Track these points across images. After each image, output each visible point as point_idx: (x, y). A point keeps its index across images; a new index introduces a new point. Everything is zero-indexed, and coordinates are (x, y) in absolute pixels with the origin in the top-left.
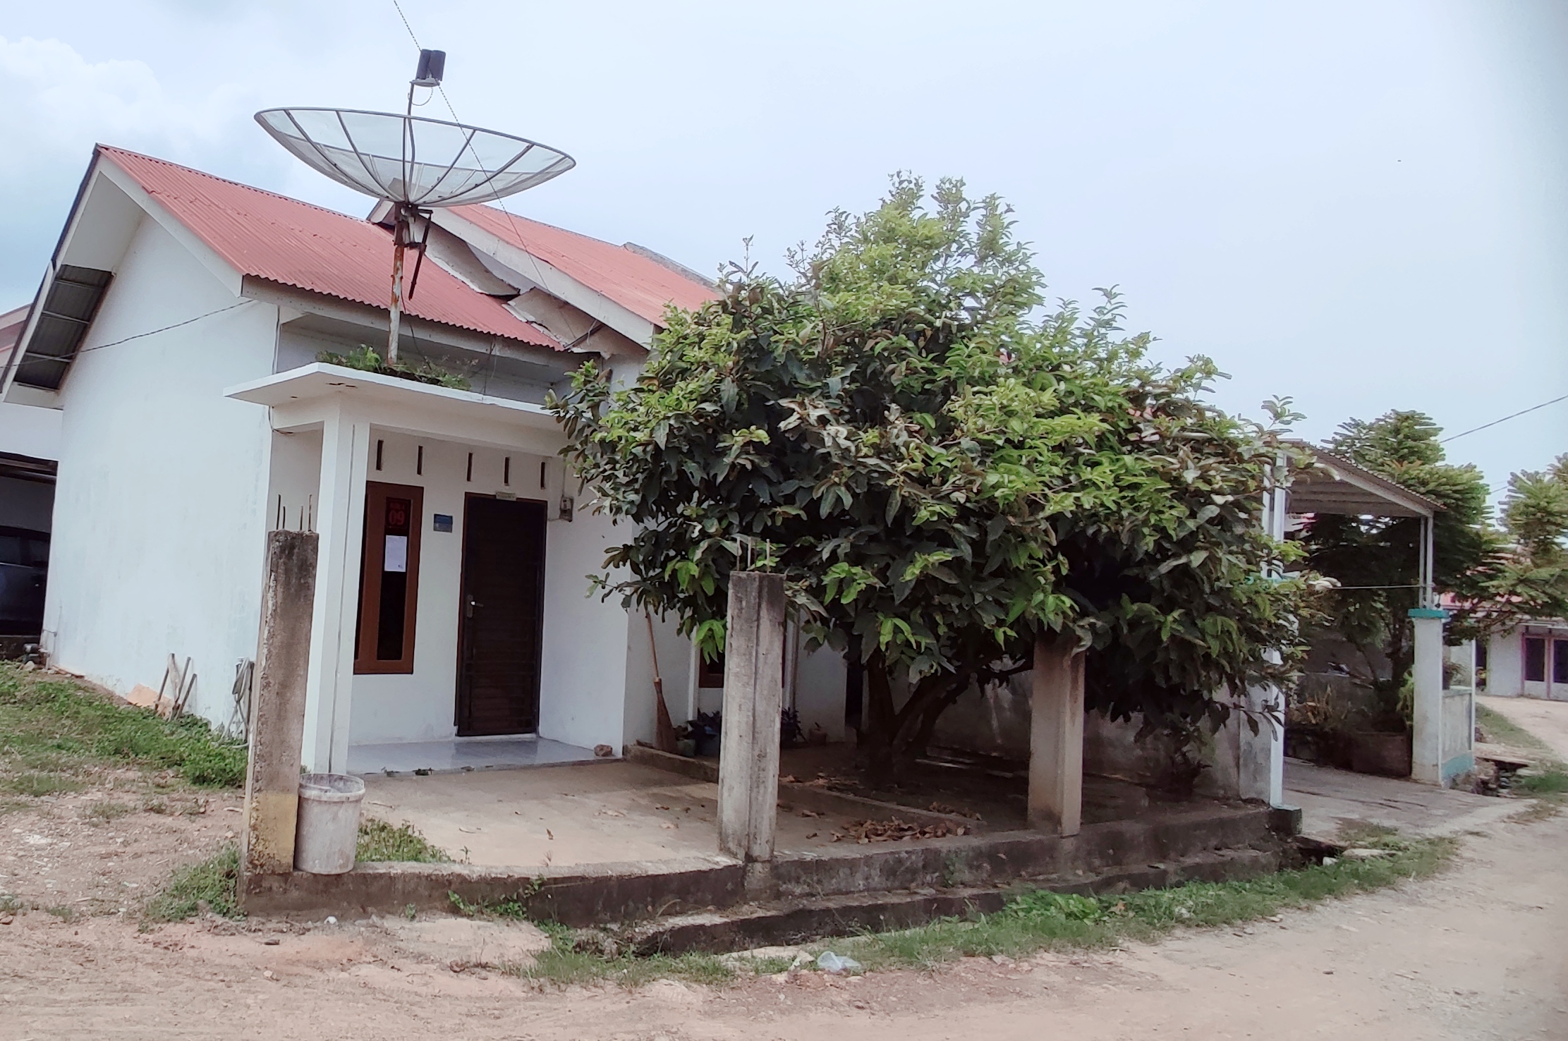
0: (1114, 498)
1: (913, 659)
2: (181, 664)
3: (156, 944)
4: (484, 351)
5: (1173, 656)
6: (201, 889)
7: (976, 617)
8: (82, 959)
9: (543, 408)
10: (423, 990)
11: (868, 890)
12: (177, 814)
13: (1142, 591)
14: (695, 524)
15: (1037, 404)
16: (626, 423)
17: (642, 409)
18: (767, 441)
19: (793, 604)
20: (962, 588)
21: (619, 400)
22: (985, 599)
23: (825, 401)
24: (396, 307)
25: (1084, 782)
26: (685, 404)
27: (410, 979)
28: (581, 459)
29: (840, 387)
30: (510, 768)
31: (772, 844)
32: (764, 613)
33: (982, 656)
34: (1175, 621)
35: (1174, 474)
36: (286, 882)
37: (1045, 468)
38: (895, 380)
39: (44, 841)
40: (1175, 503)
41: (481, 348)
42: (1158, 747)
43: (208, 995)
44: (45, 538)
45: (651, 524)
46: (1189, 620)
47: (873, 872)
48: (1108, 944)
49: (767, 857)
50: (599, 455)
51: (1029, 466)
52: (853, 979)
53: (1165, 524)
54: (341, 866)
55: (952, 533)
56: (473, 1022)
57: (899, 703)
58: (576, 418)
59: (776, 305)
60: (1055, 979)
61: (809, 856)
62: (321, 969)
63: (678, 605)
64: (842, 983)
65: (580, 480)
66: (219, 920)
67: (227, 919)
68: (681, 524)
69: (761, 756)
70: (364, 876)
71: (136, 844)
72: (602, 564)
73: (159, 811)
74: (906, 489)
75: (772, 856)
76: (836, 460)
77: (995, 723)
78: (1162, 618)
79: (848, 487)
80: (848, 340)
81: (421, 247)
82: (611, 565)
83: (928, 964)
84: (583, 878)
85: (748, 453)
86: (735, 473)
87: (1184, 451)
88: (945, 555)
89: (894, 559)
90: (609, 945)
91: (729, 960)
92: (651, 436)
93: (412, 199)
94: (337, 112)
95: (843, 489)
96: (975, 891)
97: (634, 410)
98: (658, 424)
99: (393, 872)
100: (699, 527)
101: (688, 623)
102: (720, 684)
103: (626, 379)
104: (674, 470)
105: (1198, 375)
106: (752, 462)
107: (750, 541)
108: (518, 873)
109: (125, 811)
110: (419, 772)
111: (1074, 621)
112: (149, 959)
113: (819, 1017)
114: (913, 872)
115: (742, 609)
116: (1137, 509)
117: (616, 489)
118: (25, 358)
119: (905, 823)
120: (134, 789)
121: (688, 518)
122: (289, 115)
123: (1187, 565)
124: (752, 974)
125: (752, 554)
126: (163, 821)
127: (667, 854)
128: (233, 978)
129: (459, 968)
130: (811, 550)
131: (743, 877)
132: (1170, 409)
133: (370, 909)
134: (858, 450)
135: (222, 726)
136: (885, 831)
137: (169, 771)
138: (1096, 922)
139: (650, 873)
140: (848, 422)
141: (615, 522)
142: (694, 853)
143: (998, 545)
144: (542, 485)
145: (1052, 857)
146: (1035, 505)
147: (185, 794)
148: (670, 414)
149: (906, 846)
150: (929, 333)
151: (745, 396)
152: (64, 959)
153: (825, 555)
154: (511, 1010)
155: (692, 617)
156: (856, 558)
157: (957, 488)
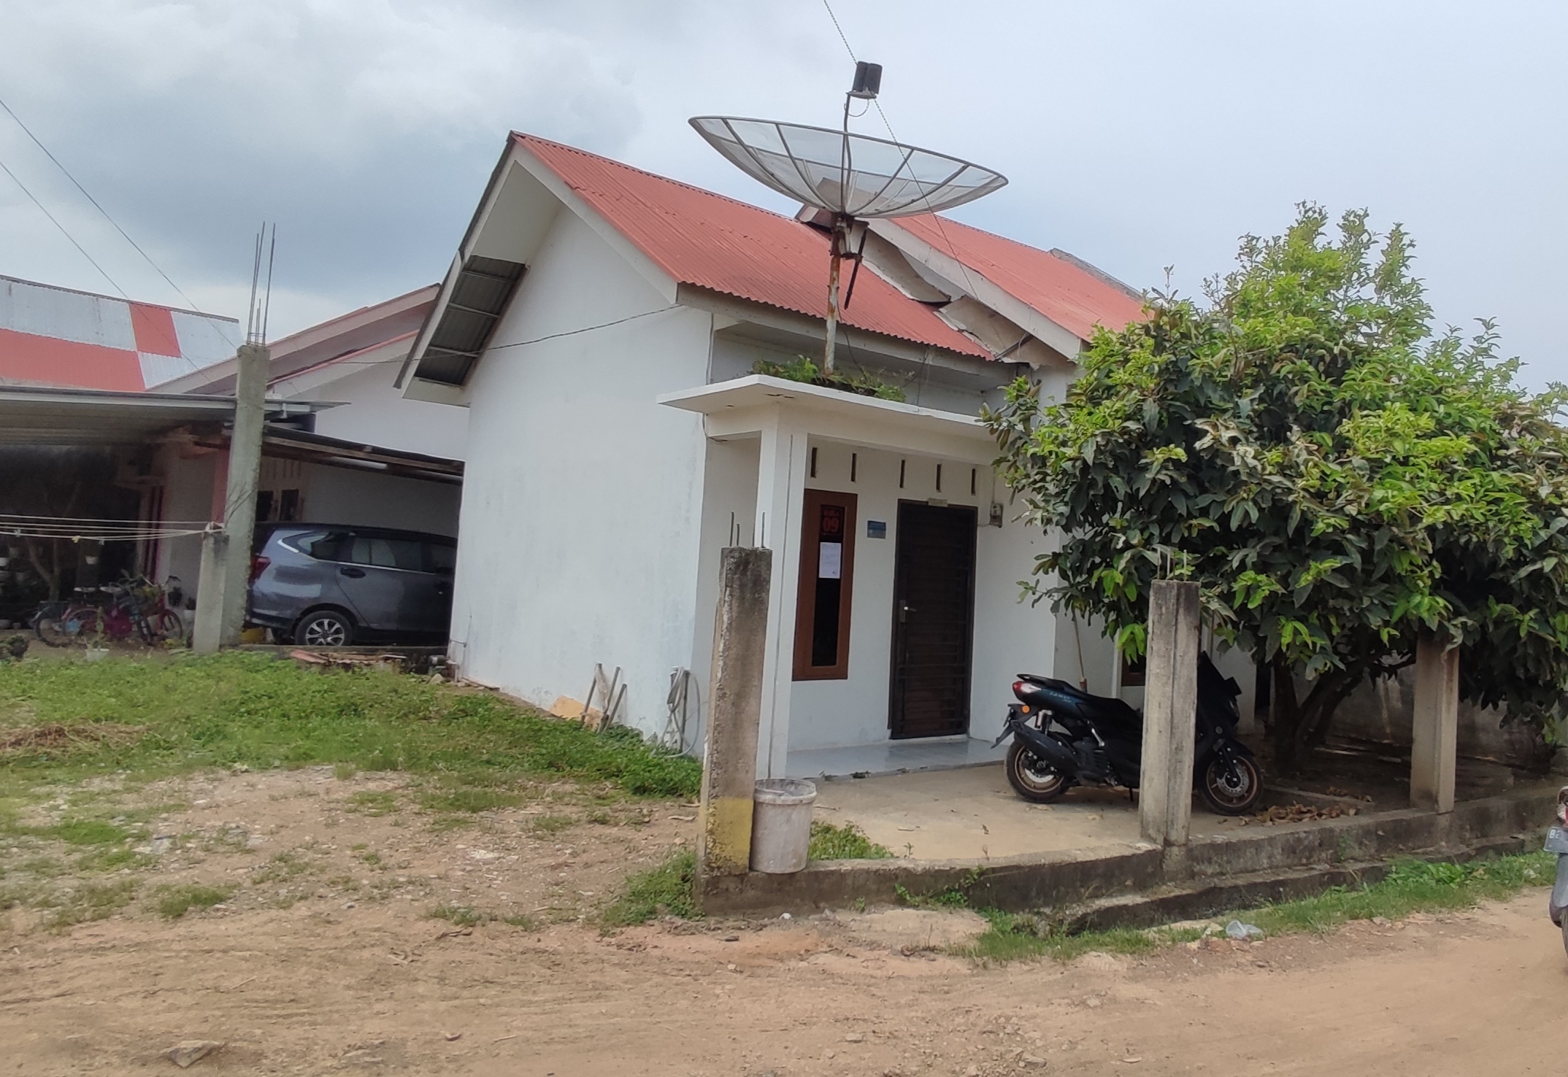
0: (1482, 511)
1: (1310, 657)
2: (610, 675)
3: (619, 946)
4: (917, 360)
5: (1530, 651)
6: (659, 893)
7: (1365, 619)
8: (548, 964)
9: (976, 421)
10: (879, 973)
11: (1270, 868)
12: (622, 824)
13: (1506, 595)
14: (1119, 535)
15: (1417, 427)
16: (1057, 438)
17: (1072, 427)
18: (1184, 458)
19: (1206, 609)
20: (1353, 593)
21: (1049, 415)
22: (1372, 603)
23: (1236, 420)
24: (833, 317)
25: (1457, 763)
26: (1111, 422)
27: (865, 964)
28: (1012, 470)
29: (1249, 408)
30: (944, 769)
31: (1187, 828)
32: (1181, 618)
33: (1373, 652)
34: (1531, 619)
35: (1532, 489)
36: (742, 882)
37: (1425, 484)
38: (1298, 401)
39: (491, 855)
40: (1530, 515)
41: (914, 357)
42: (1520, 732)
43: (678, 989)
44: (450, 544)
45: (1079, 533)
46: (1543, 619)
47: (1275, 852)
48: (1468, 903)
49: (1183, 840)
50: (1029, 465)
51: (1411, 482)
52: (1256, 943)
53: (1522, 534)
54: (795, 866)
55: (1344, 543)
56: (925, 997)
57: (1302, 696)
58: (1009, 431)
59: (1193, 331)
60: (1423, 934)
61: (1220, 838)
62: (781, 960)
63: (1103, 610)
64: (1246, 947)
65: (1012, 490)
66: (679, 921)
67: (686, 921)
68: (1107, 533)
69: (1179, 749)
70: (817, 873)
71: (585, 855)
72: (1032, 569)
73: (603, 822)
74: (1305, 504)
75: (1188, 840)
76: (1244, 478)
77: (1385, 714)
78: (1520, 617)
79: (1255, 502)
80: (1258, 362)
81: (858, 258)
82: (1041, 571)
83: (1319, 927)
84: (1018, 867)
85: (1167, 469)
86: (1155, 489)
87: (1540, 469)
88: (1337, 562)
89: (1294, 566)
90: (1042, 927)
91: (1150, 933)
92: (1080, 453)
93: (848, 209)
94: (777, 124)
95: (1250, 503)
96: (1363, 865)
97: (1064, 425)
98: (1086, 441)
99: (843, 868)
100: (1123, 538)
101: (1112, 625)
102: (1141, 681)
103: (1054, 392)
104: (1100, 484)
105: (1556, 400)
106: (1171, 477)
107: (1169, 551)
108: (959, 866)
109: (568, 823)
110: (856, 776)
111: (1449, 620)
112: (615, 960)
113: (1226, 976)
114: (1311, 850)
115: (1161, 615)
116: (1501, 521)
117: (1047, 502)
118: (427, 353)
119: (1305, 806)
120: (574, 801)
121: (1113, 529)
122: (727, 123)
123: (1542, 569)
124: (1169, 943)
125: (1171, 564)
126: (608, 831)
127: (1093, 842)
128: (699, 972)
129: (910, 952)
130: (1222, 559)
131: (1161, 862)
132: (1533, 428)
133: (822, 905)
134: (1264, 469)
135: (655, 737)
136: (1287, 814)
137: (608, 783)
138: (1461, 885)
139: (1079, 860)
140: (1256, 439)
141: (1045, 532)
142: (1116, 841)
143: (1385, 553)
144: (973, 492)
145: (1430, 832)
146: (1415, 518)
147: (627, 805)
148: (1097, 432)
149: (1306, 828)
150: (1328, 359)
151: (1165, 415)
152: (532, 964)
153: (1235, 564)
154: (959, 986)
155: (1116, 621)
156: (1263, 567)
157: (1350, 502)
